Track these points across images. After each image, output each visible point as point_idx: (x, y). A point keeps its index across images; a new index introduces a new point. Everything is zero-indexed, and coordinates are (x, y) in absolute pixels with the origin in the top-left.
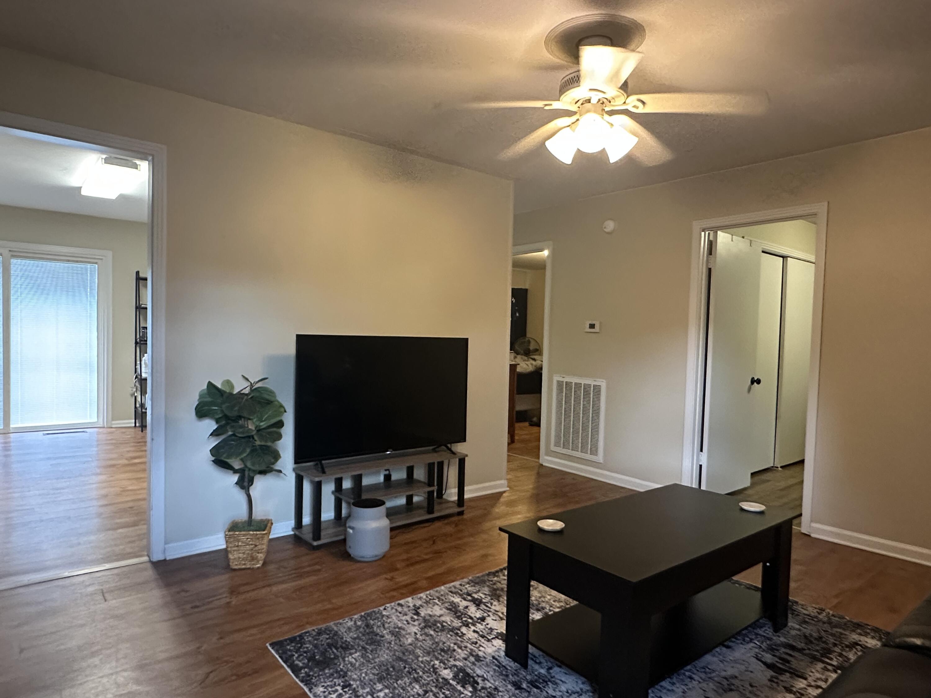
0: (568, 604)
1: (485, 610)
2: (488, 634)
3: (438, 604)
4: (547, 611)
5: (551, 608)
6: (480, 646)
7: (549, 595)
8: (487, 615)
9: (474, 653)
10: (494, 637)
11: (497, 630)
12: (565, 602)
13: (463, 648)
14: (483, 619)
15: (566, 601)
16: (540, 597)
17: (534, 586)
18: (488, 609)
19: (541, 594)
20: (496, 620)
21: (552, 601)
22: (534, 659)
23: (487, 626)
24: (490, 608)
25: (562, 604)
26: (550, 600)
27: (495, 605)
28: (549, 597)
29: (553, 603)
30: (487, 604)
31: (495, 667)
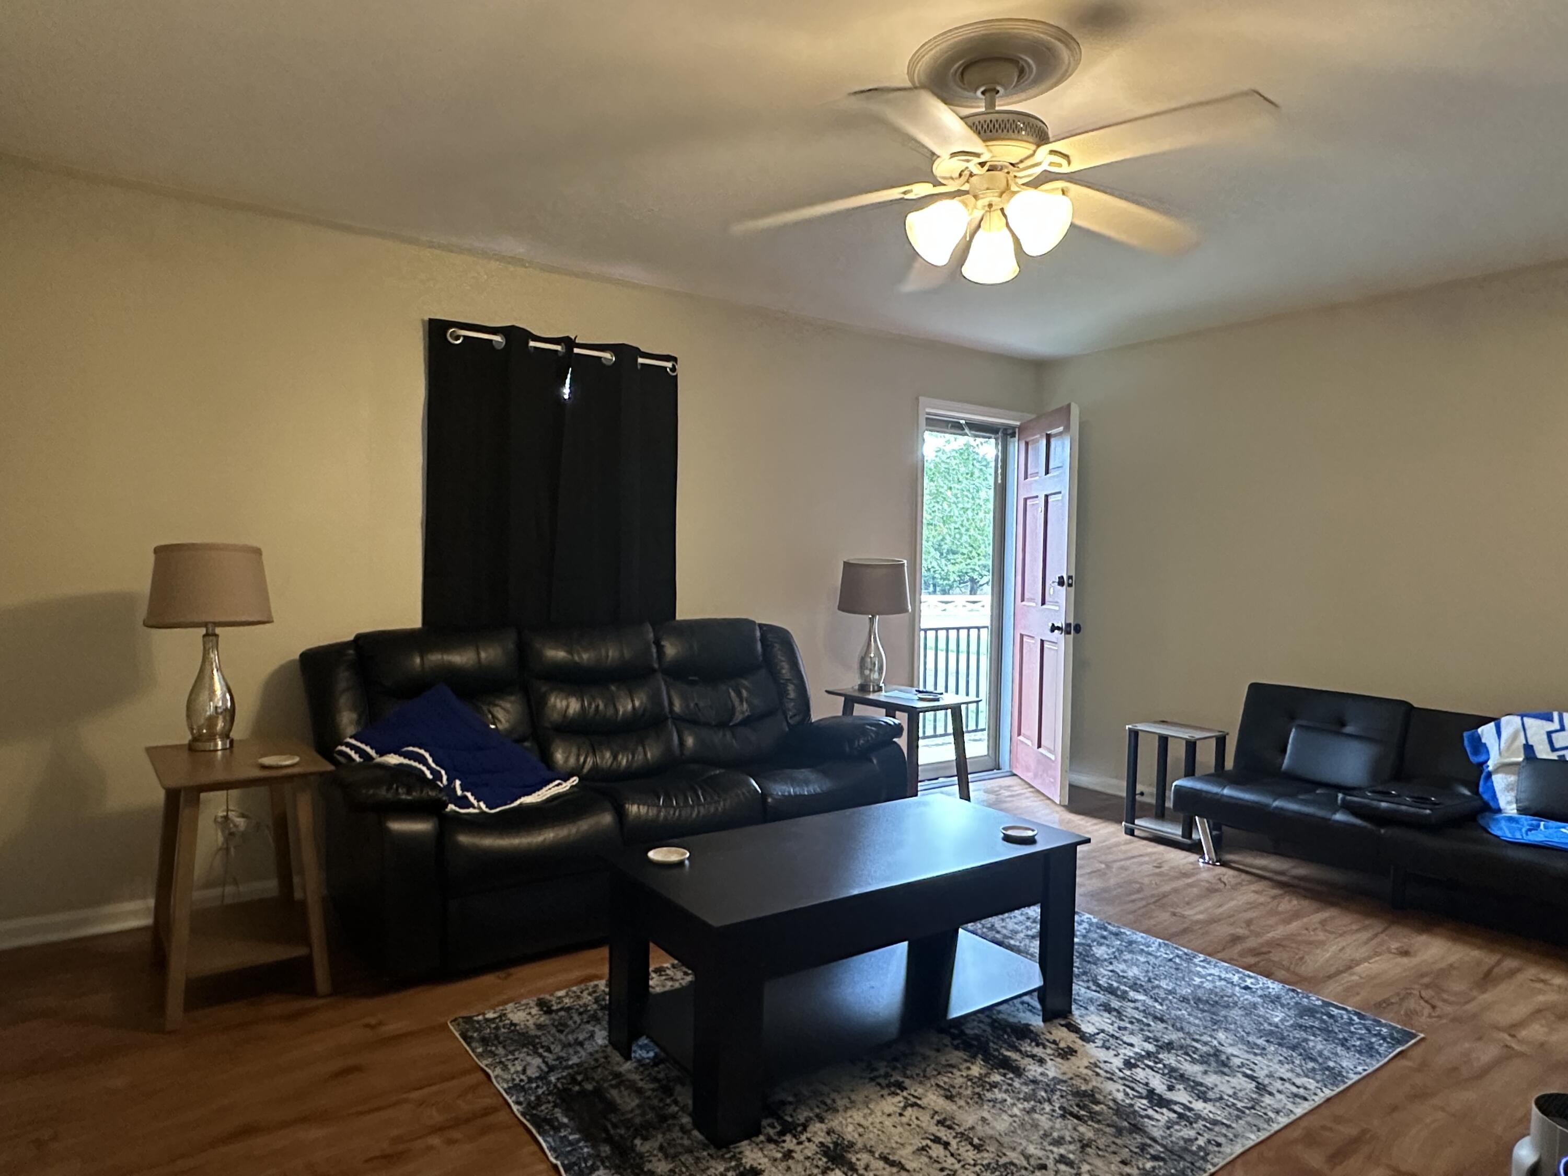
0: (978, 1094)
1: (1132, 1082)
2: (1108, 1041)
3: (1230, 1096)
4: (1017, 1080)
5: (1010, 1082)
6: (1112, 1025)
7: (1016, 1116)
8: (1124, 1071)
9: (1115, 1013)
10: (1097, 1036)
11: (1097, 1047)
12: (982, 1099)
13: (1134, 1020)
14: (1128, 1064)
15: (980, 1102)
16: (1033, 1110)
17: (1050, 1144)
18: (1127, 1083)
19: (1033, 1119)
20: (1105, 1062)
21: (1009, 1101)
22: (1030, 1008)
23: (1115, 1053)
24: (1125, 1085)
25: (989, 1095)
26: (1014, 1105)
27: (1118, 1091)
28: (1016, 1111)
29: (1005, 1096)
30: (1135, 1094)
31: (1080, 998)
